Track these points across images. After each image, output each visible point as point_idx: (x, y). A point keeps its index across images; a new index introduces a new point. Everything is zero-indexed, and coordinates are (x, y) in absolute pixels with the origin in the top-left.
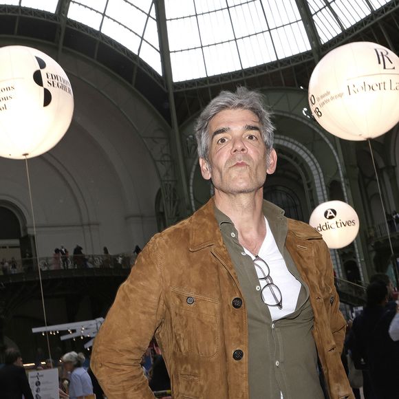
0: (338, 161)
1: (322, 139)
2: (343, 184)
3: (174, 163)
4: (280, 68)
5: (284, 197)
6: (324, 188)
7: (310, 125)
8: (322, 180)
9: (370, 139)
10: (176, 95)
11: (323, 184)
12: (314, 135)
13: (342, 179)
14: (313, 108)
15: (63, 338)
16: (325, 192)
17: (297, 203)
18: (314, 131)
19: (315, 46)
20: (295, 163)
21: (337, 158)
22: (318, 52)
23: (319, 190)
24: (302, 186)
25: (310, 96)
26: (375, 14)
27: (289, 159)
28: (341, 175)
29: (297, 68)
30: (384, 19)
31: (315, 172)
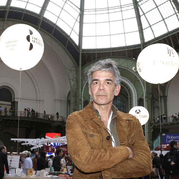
0: (144, 91)
1: (139, 81)
2: (144, 100)
3: (77, 81)
4: (126, 49)
5: (120, 102)
6: (136, 100)
7: (135, 74)
8: (136, 97)
10: (82, 54)
11: (136, 99)
12: (135, 78)
13: (144, 98)
14: (138, 68)
15: (22, 144)
16: (137, 102)
17: (125, 105)
18: (136, 77)
19: (142, 42)
20: (126, 89)
21: (144, 89)
22: (143, 45)
23: (134, 101)
24: (127, 98)
25: (137, 63)
26: (169, 33)
27: (124, 87)
28: (144, 97)
29: (133, 51)
30: (172, 35)
31: (134, 94)
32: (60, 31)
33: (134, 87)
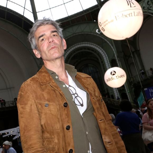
0: (114, 50)
1: (106, 42)
2: (117, 60)
4: (85, 14)
5: (92, 69)
6: (109, 62)
7: (100, 37)
8: (108, 59)
9: (127, 39)
11: (108, 61)
13: (116, 58)
14: (100, 28)
15: (4, 136)
16: (109, 64)
17: (98, 70)
18: (102, 39)
19: (99, 2)
20: (95, 54)
21: (113, 49)
23: (106, 64)
24: (99, 63)
25: (99, 23)
27: (92, 52)
28: (116, 56)
29: (92, 13)
31: (104, 56)
32: (13, 13)
33: (102, 50)
